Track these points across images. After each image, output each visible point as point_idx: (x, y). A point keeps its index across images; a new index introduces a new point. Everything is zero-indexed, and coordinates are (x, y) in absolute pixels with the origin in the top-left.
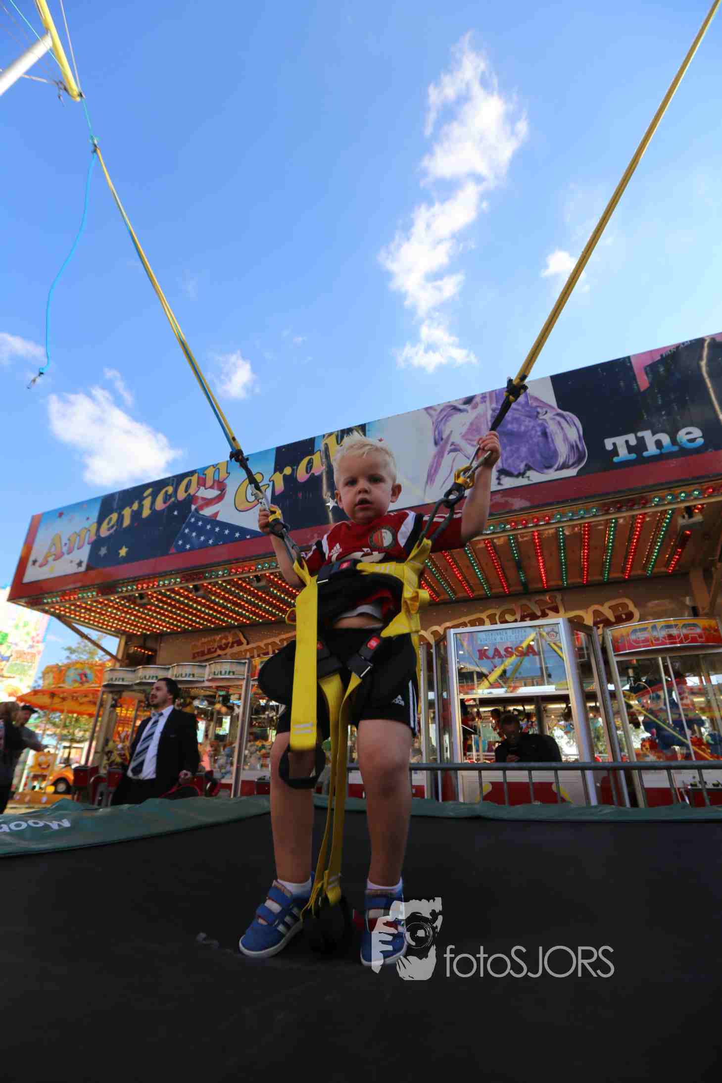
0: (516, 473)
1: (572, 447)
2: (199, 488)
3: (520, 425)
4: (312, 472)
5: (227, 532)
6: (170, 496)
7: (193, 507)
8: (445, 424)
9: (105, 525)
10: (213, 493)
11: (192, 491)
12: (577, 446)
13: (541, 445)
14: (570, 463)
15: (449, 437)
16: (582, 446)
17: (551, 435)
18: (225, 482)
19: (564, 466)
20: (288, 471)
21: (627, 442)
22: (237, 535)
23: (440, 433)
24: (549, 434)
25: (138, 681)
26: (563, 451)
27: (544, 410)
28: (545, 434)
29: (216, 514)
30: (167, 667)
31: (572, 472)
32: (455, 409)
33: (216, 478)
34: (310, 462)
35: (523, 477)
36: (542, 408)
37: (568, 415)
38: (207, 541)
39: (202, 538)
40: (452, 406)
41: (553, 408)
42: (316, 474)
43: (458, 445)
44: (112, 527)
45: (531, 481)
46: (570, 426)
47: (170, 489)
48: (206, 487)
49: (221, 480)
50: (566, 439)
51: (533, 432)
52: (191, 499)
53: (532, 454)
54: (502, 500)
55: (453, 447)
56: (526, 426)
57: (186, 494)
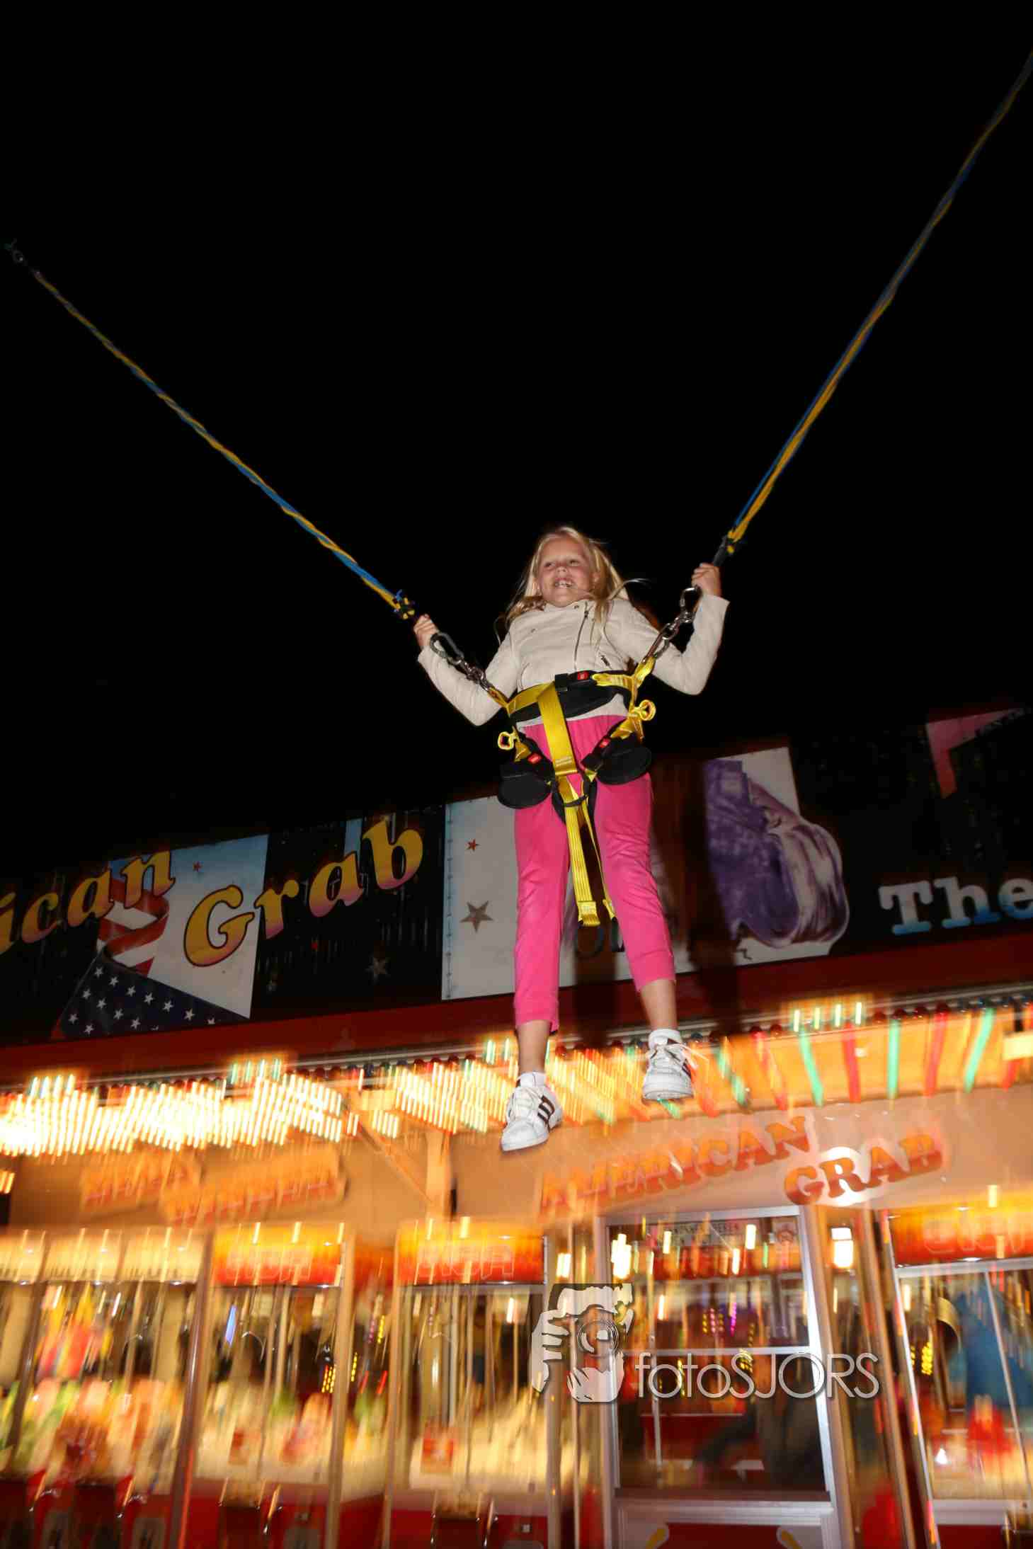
1: (823, 896)
2: (113, 902)
3: (734, 841)
4: (339, 897)
5: (168, 1006)
6: (54, 915)
7: (100, 945)
10: (138, 919)
11: (97, 909)
12: (831, 895)
13: (769, 887)
14: (820, 928)
16: (840, 895)
17: (787, 869)
18: (165, 896)
19: (808, 935)
20: (291, 888)
21: (917, 896)
22: (189, 1015)
24: (783, 868)
26: (806, 900)
27: (777, 816)
28: (776, 865)
29: (147, 965)
31: (821, 948)
33: (148, 887)
34: (336, 876)
36: (773, 811)
37: (818, 832)
38: (127, 1019)
39: (118, 1014)
41: (789, 812)
42: (347, 903)
45: (750, 958)
46: (820, 852)
47: (52, 899)
48: (127, 904)
49: (156, 893)
50: (812, 879)
51: (756, 861)
52: (95, 926)
53: (752, 903)
56: (744, 846)
57: (86, 913)
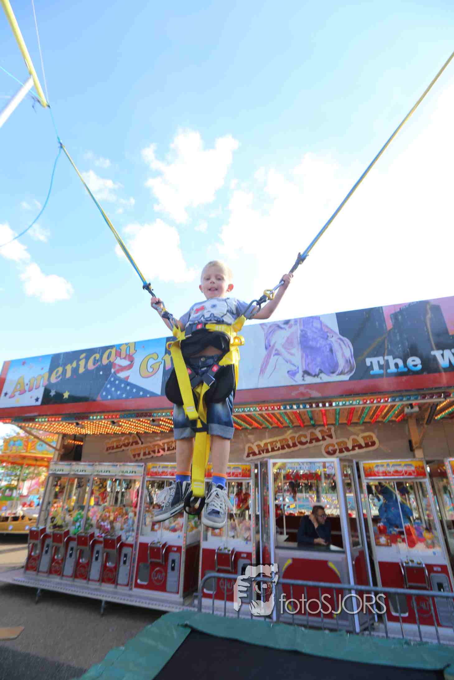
0: (314, 374)
1: (347, 361)
2: (117, 358)
3: (317, 343)
5: (134, 390)
6: (98, 361)
7: (113, 371)
8: (272, 336)
9: (54, 375)
10: (126, 363)
12: (350, 361)
13: (329, 357)
14: (346, 372)
15: (274, 346)
16: (353, 361)
17: (335, 352)
18: (133, 356)
19: (342, 373)
21: (379, 362)
22: (141, 393)
23: (269, 342)
25: (72, 473)
26: (341, 362)
27: (332, 335)
28: (331, 350)
29: (128, 377)
30: (91, 464)
31: (346, 378)
32: (279, 327)
33: (128, 353)
35: (317, 377)
36: (330, 333)
37: (346, 341)
38: (122, 394)
39: (119, 393)
40: (277, 325)
41: (336, 334)
43: (280, 351)
44: (59, 376)
45: (322, 380)
46: (346, 347)
47: (98, 356)
48: (122, 358)
50: (343, 355)
51: (325, 349)
52: (111, 365)
53: (323, 363)
54: (305, 391)
55: (276, 352)
56: (321, 344)
57: (108, 361)
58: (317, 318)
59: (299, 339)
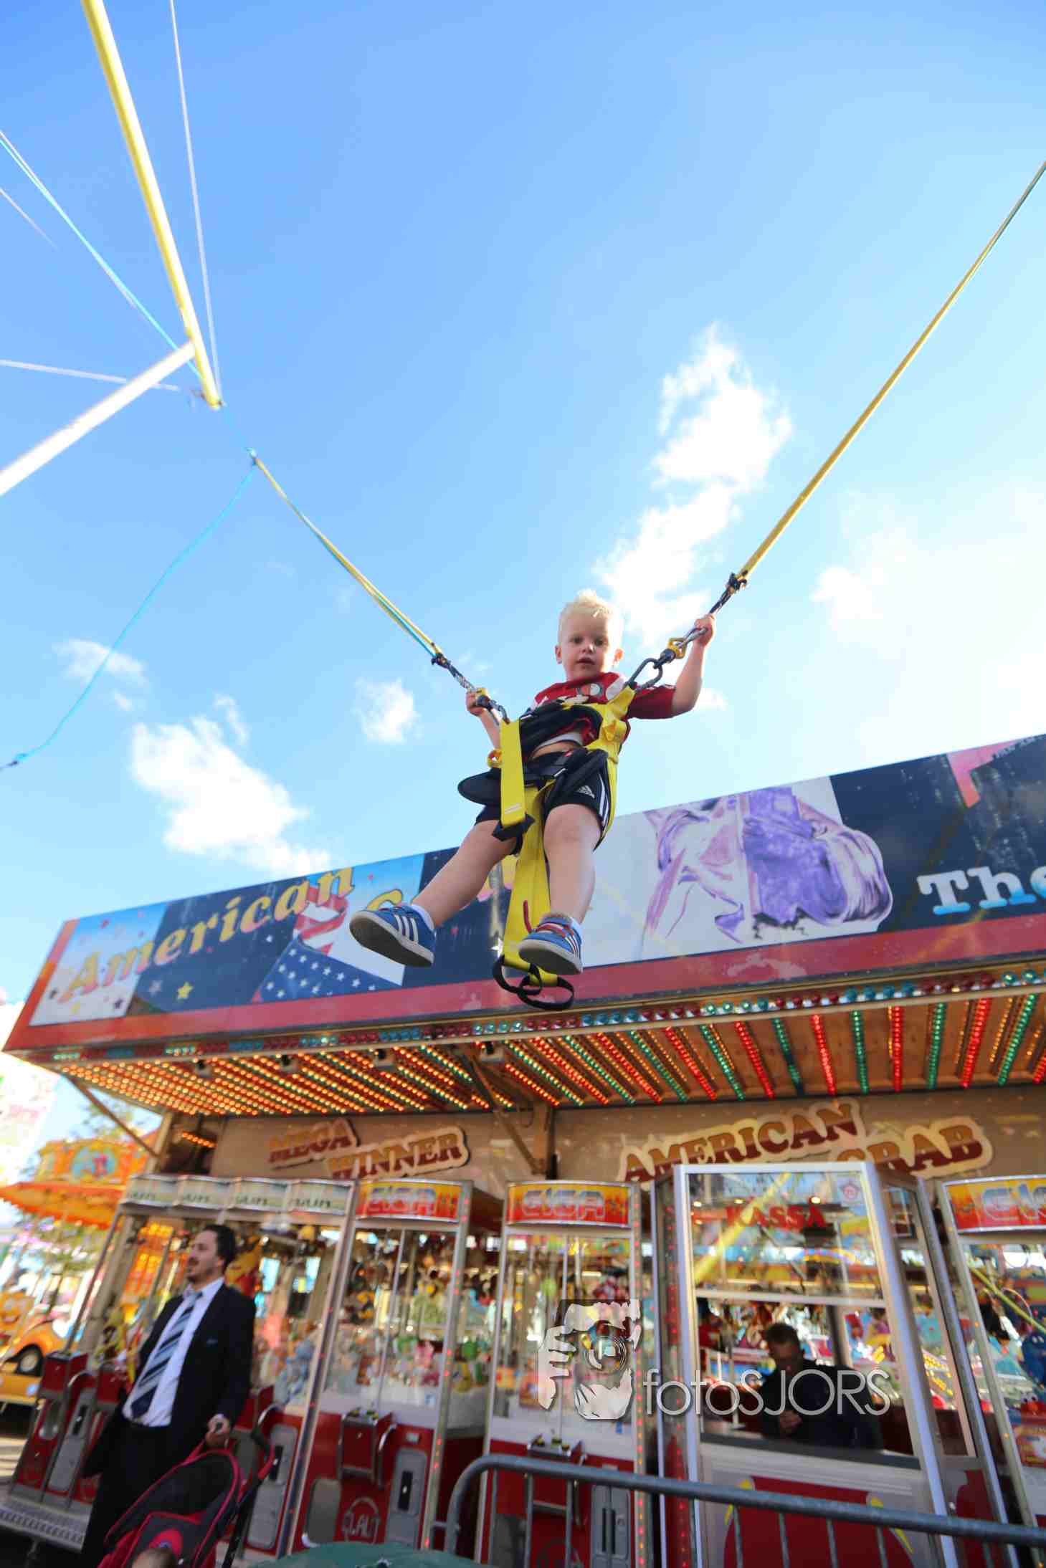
0: (783, 921)
1: (867, 885)
2: (308, 904)
3: (788, 846)
5: (341, 977)
6: (265, 912)
7: (296, 933)
8: (674, 838)
9: (164, 947)
10: (327, 914)
11: (296, 908)
12: (876, 886)
13: (820, 879)
14: (867, 911)
15: (679, 859)
16: (884, 885)
17: (835, 865)
18: (346, 898)
19: (857, 916)
21: (953, 883)
22: (356, 983)
23: (667, 851)
24: (831, 864)
25: (175, 1203)
26: (854, 892)
27: (823, 826)
28: (825, 863)
30: (226, 1181)
31: (871, 925)
32: (689, 815)
33: (335, 892)
35: (794, 929)
36: (819, 822)
37: (860, 836)
38: (310, 987)
39: (304, 983)
40: (684, 811)
41: (834, 823)
43: (693, 871)
44: (175, 951)
45: (806, 935)
46: (863, 852)
47: (266, 902)
48: (319, 903)
49: (341, 896)
50: (857, 872)
51: (807, 860)
52: (294, 920)
53: (806, 892)
54: (762, 964)
55: (686, 873)
56: (796, 849)
57: (289, 911)
58: (785, 791)
59: (741, 842)
